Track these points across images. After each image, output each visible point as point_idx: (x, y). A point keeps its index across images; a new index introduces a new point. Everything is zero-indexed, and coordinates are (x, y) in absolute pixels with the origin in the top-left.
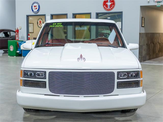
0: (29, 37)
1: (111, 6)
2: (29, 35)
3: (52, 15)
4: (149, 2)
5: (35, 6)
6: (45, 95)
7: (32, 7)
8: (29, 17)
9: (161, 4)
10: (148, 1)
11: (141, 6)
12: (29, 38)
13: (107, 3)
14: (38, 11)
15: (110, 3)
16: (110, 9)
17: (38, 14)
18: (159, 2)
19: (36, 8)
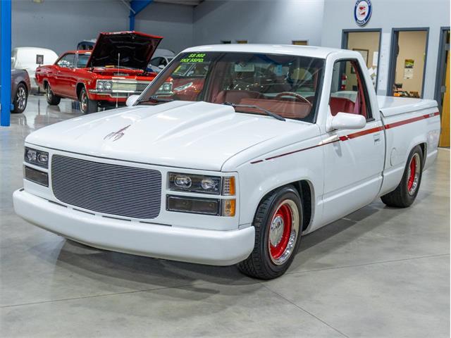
0: (343, 82)
2: (345, 79)
3: (395, 31)
5: (361, 8)
6: (50, 201)
7: (356, 7)
8: (350, 34)
12: (344, 86)
14: (366, 19)
17: (367, 27)
19: (363, 11)
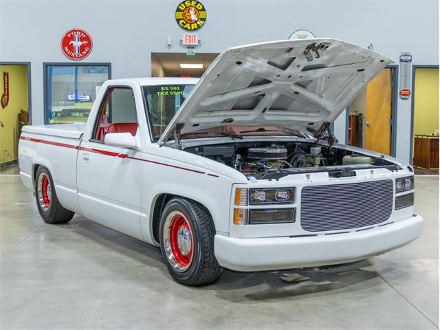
1: (82, 48)
4: (169, 45)
6: (291, 237)
9: (195, 51)
10: (169, 43)
11: (152, 54)
13: (71, 42)
15: (80, 43)
16: (81, 57)
18: (192, 47)
